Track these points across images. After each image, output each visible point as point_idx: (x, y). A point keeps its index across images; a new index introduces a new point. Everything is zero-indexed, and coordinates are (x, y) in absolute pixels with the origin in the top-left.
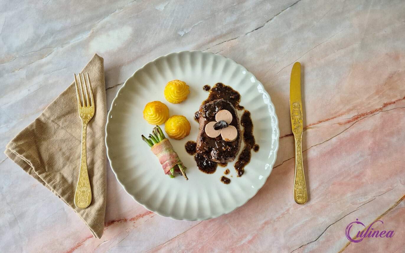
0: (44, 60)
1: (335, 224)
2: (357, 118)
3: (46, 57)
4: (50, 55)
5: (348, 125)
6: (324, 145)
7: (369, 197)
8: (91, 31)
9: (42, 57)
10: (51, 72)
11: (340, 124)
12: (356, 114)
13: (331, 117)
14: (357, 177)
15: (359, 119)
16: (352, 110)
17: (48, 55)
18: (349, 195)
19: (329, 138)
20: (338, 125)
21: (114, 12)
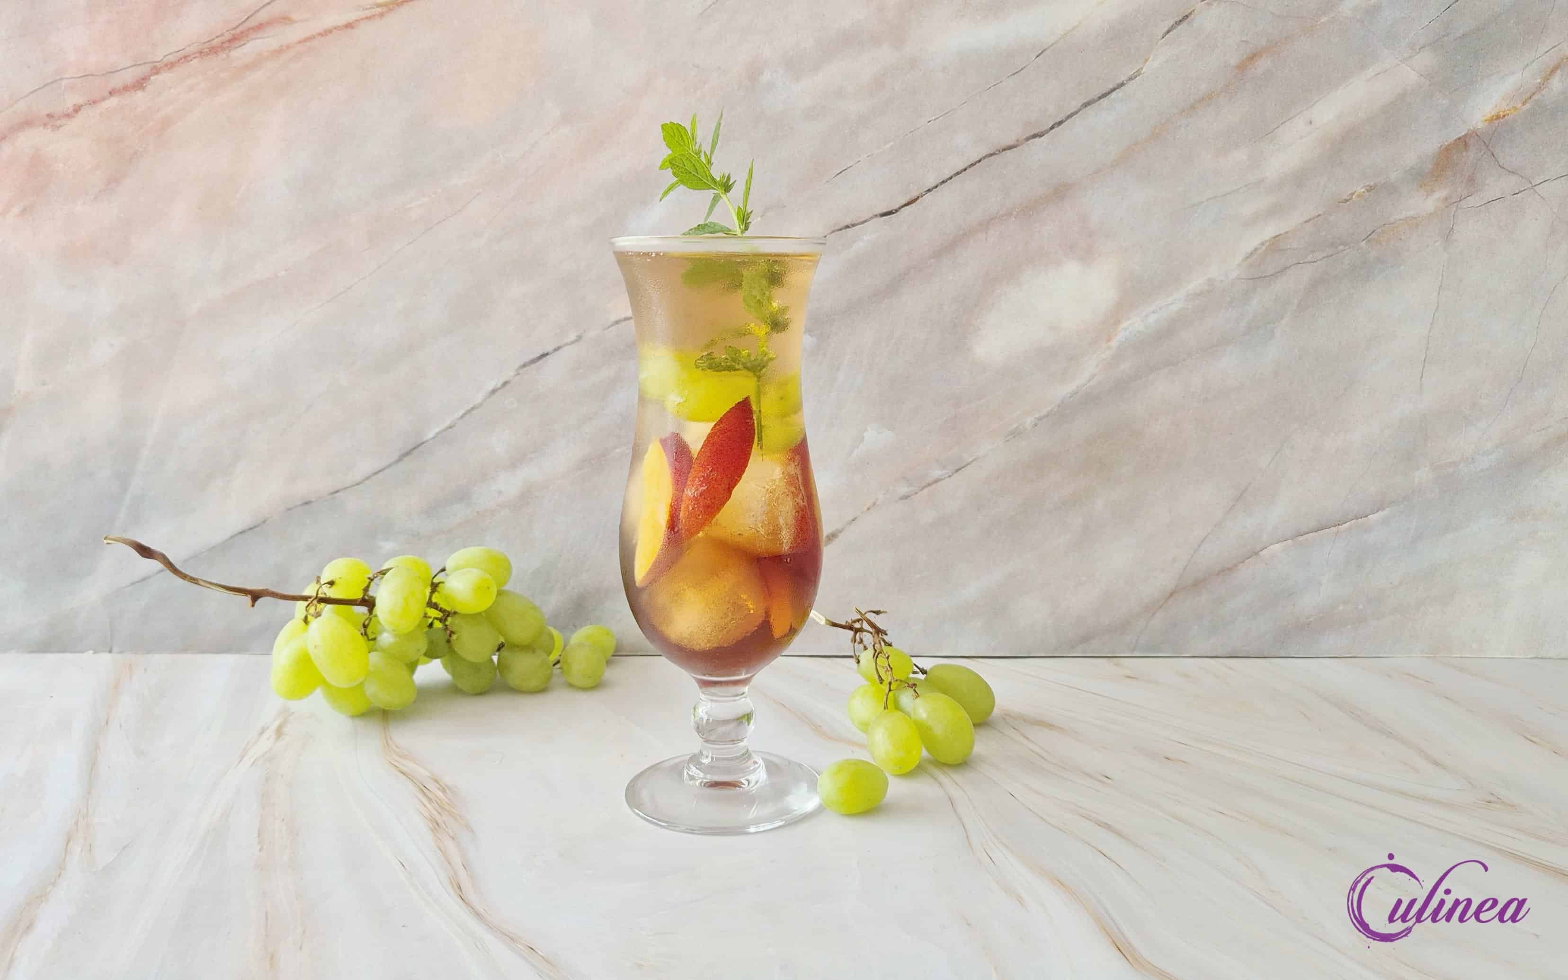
0: (1269, 231)
3: (1263, 244)
4: (1250, 250)
8: (1114, 343)
9: (1275, 245)
10: (1242, 187)
17: (1256, 249)
21: (1040, 419)
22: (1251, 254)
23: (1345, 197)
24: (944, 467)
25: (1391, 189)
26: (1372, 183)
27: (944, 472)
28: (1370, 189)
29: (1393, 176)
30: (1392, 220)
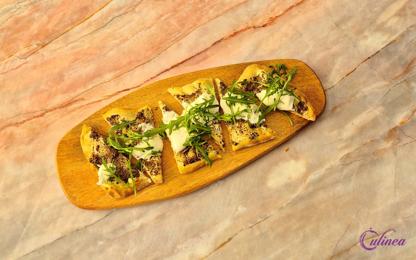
0: (346, 152)
1: (99, 28)
2: (69, 104)
3: (345, 155)
4: (341, 157)
5: (76, 99)
6: (99, 83)
7: (70, 46)
9: (348, 156)
10: (337, 140)
11: (83, 99)
12: (69, 108)
13: (90, 105)
14: (77, 60)
15: (67, 103)
16: (71, 111)
17: (343, 157)
18: (85, 47)
19: (94, 88)
20: (85, 98)
21: (288, 204)
22: (342, 158)
23: (365, 143)
24: (261, 218)
25: (378, 141)
26: (372, 140)
27: (262, 219)
28: (372, 141)
29: (377, 138)
30: (379, 149)
